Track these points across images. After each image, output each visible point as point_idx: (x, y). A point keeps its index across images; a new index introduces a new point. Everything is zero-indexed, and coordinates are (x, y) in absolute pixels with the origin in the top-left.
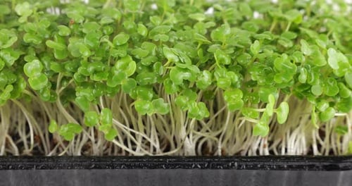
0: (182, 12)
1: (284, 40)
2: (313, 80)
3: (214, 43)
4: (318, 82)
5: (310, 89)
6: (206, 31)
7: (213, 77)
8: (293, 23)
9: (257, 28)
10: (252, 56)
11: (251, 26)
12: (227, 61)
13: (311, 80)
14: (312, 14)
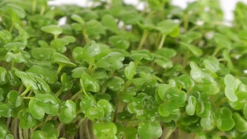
0: (33, 24)
1: (162, 59)
2: (202, 112)
3: (78, 65)
4: (209, 113)
5: (199, 122)
6: (65, 49)
7: (78, 107)
8: (168, 36)
9: (127, 45)
10: (126, 80)
11: (119, 42)
12: (96, 88)
13: (200, 111)
14: (191, 25)
